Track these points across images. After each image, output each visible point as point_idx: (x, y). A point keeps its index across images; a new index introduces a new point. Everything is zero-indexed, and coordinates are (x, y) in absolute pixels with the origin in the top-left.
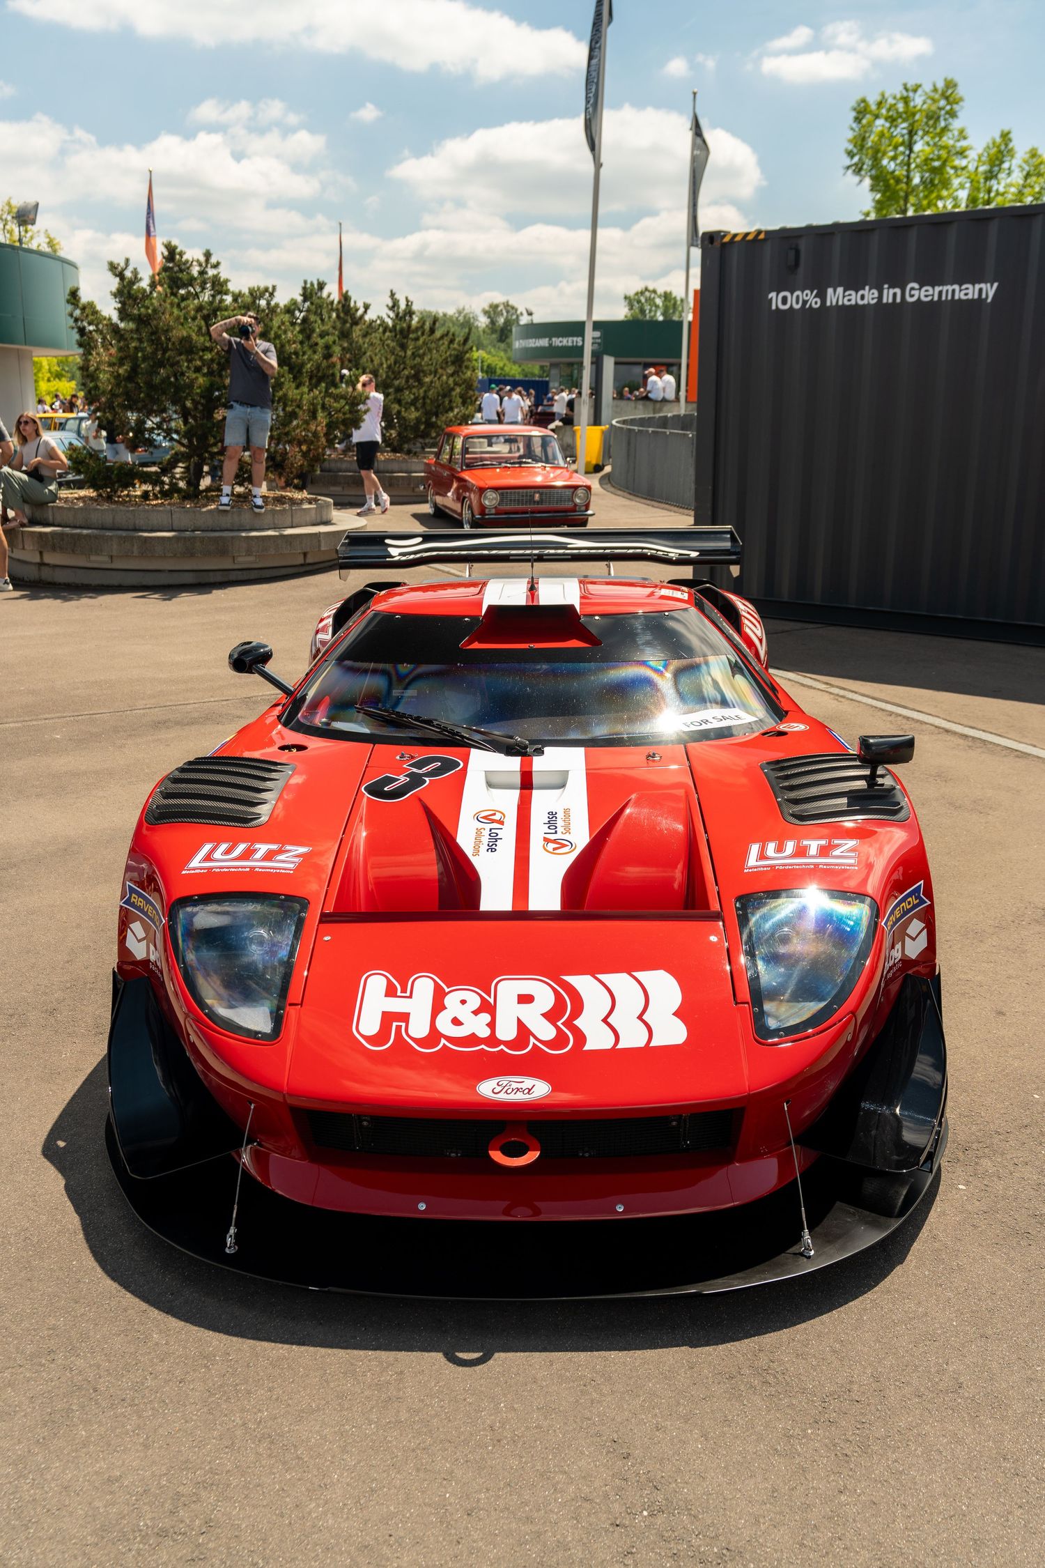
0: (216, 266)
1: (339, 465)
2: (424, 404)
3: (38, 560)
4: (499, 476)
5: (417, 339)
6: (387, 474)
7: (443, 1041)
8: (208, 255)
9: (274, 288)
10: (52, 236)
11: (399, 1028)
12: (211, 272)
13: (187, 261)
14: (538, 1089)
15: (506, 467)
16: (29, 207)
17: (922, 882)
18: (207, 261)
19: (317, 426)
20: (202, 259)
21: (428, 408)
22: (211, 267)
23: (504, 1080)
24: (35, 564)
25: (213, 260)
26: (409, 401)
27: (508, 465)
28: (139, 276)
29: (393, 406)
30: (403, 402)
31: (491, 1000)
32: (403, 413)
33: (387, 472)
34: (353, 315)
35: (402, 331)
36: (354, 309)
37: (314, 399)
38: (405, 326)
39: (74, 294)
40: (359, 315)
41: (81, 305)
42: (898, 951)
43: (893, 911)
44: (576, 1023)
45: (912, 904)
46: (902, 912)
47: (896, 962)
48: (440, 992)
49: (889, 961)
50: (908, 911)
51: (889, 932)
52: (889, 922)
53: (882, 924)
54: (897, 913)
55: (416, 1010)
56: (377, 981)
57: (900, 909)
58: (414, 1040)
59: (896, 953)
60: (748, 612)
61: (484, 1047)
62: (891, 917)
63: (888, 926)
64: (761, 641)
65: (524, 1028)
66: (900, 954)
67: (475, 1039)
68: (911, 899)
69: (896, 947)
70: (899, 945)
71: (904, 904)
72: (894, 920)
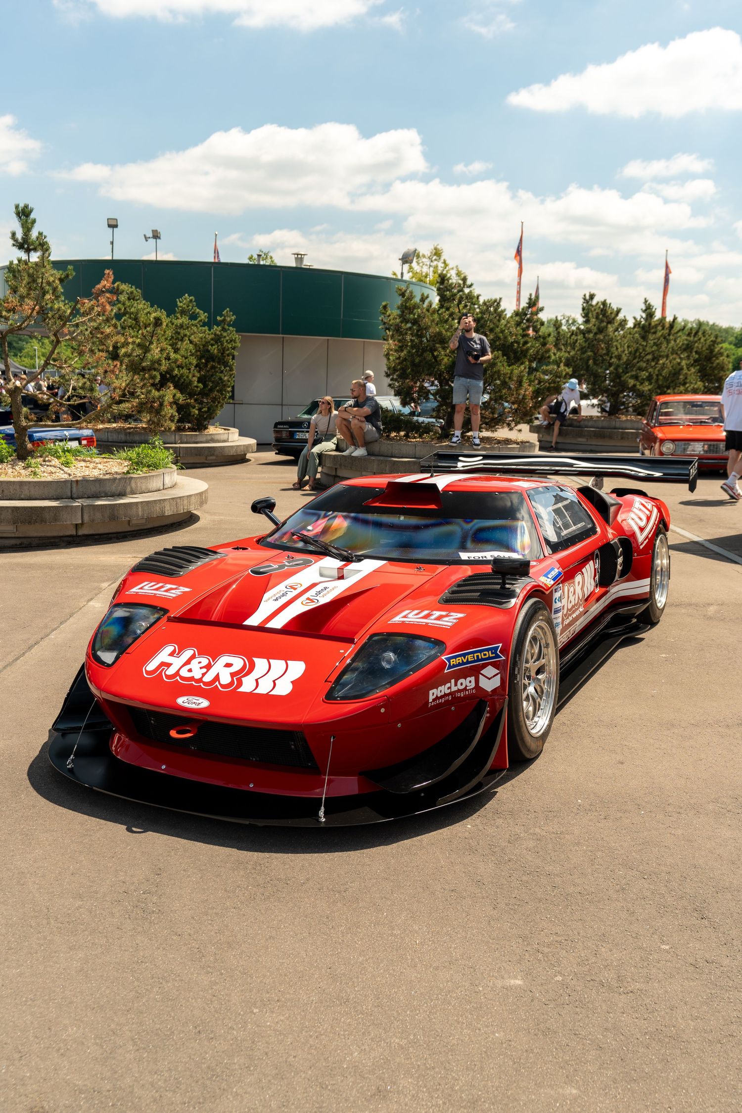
0: (470, 286)
1: (586, 423)
2: (657, 380)
3: (334, 474)
4: (681, 431)
5: (655, 333)
6: (620, 430)
7: (178, 678)
8: (464, 279)
9: (500, 299)
10: (460, 270)
11: (164, 669)
12: (467, 291)
13: (452, 284)
14: (204, 703)
15: (689, 425)
16: (410, 252)
17: (501, 645)
18: (464, 283)
19: (525, 392)
20: (461, 282)
21: (660, 383)
22: (467, 287)
23: (190, 698)
24: (333, 476)
25: (468, 283)
26: (645, 377)
27: (691, 424)
28: (414, 295)
29: (630, 381)
30: (640, 378)
31: (212, 664)
32: (638, 387)
33: (622, 429)
34: (608, 316)
35: (643, 327)
36: (609, 312)
37: (520, 373)
38: (647, 324)
39: (385, 307)
40: (613, 316)
41: (388, 314)
42: (470, 682)
43: (464, 655)
44: (243, 679)
45: (487, 656)
46: (476, 659)
47: (468, 688)
48: (193, 657)
49: (456, 685)
50: (483, 659)
51: (454, 666)
52: (454, 660)
53: (443, 658)
54: (469, 658)
55: (177, 663)
56: (169, 649)
57: (474, 656)
58: (166, 675)
59: (469, 683)
60: (640, 510)
61: (193, 683)
62: (460, 658)
63: (453, 662)
64: (642, 529)
65: (217, 678)
66: (473, 685)
67: (192, 679)
68: (487, 653)
69: (468, 679)
70: (473, 679)
71: (479, 654)
72: (465, 661)
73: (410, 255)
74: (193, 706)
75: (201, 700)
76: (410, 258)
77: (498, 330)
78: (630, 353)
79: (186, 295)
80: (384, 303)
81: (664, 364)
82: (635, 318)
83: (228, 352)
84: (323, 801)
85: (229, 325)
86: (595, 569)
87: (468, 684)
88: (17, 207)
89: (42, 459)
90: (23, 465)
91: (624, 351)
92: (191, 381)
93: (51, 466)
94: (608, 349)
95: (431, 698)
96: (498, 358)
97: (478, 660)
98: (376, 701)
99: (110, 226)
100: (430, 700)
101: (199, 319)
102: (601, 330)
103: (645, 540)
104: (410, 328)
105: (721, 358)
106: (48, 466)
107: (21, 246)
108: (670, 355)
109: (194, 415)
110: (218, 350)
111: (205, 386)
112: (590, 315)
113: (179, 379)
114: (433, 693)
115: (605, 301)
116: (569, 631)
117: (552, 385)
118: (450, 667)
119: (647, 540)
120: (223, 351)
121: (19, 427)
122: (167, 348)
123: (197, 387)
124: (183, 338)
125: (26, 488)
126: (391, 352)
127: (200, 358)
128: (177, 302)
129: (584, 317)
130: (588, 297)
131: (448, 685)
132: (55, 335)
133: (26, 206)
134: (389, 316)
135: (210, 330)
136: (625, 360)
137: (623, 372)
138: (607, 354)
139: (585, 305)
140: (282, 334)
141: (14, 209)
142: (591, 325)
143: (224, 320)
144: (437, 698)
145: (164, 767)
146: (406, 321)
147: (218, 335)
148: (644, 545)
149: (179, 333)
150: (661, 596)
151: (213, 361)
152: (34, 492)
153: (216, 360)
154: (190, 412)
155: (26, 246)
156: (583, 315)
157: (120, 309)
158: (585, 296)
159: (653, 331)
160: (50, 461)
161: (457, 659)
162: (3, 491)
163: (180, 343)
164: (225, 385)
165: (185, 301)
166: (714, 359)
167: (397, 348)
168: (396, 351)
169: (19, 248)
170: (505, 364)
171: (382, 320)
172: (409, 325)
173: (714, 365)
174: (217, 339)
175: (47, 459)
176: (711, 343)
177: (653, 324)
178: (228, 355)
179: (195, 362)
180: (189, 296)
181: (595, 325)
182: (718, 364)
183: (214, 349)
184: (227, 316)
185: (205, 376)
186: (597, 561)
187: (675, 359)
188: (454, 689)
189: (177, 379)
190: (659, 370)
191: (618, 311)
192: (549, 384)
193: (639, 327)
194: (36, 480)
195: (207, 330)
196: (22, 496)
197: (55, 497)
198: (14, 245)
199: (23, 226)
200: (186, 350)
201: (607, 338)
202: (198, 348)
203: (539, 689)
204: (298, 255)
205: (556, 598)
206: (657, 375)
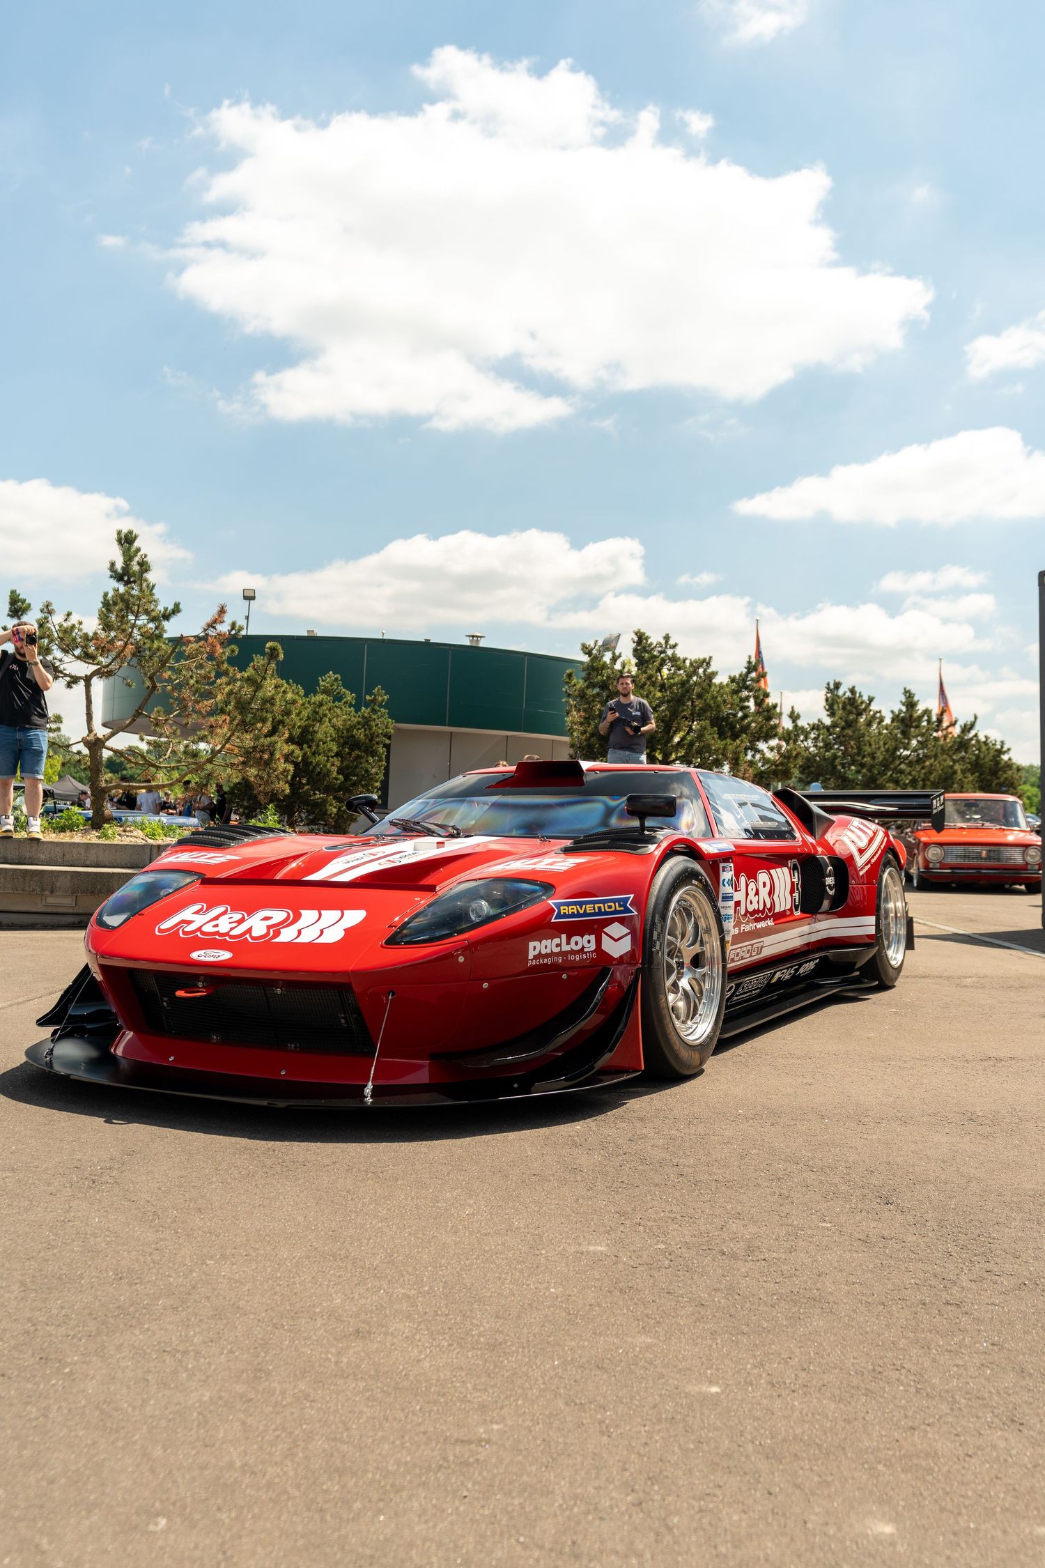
0: (674, 646)
7: (199, 933)
8: (667, 638)
11: (182, 926)
12: (670, 652)
13: (651, 644)
14: (225, 955)
17: (632, 896)
18: (667, 642)
20: (663, 642)
22: (671, 648)
23: (209, 951)
25: (672, 642)
31: (246, 918)
34: (858, 706)
35: (903, 720)
36: (859, 702)
37: (736, 748)
38: (908, 715)
39: (570, 676)
40: (863, 706)
41: (573, 683)
42: (589, 942)
43: (581, 904)
44: (282, 930)
45: (613, 909)
46: (597, 911)
47: (586, 950)
48: (225, 913)
49: (568, 943)
50: (606, 913)
51: (565, 916)
52: (566, 907)
53: (550, 902)
54: (588, 909)
55: (199, 920)
56: (197, 907)
57: (594, 907)
58: (183, 932)
59: (587, 943)
60: (860, 829)
61: (217, 937)
62: (574, 907)
63: (564, 910)
64: (861, 851)
65: (249, 931)
66: (593, 946)
67: (217, 933)
68: (612, 904)
69: (586, 937)
70: (592, 938)
71: (602, 905)
72: (581, 912)
73: (612, 641)
74: (212, 959)
75: (222, 952)
76: (613, 645)
77: (708, 696)
78: (887, 751)
79: (331, 672)
80: (568, 671)
81: (931, 765)
82: (892, 712)
83: (378, 739)
84: (372, 1075)
85: (380, 706)
86: (793, 883)
87: (586, 945)
88: (119, 533)
89: (121, 829)
90: (97, 834)
91: (879, 748)
92: (329, 771)
93: (131, 836)
94: (859, 748)
95: (531, 955)
96: (705, 729)
97: (600, 913)
98: (452, 946)
99: (246, 598)
100: (531, 957)
101: (345, 700)
102: (850, 724)
103: (866, 865)
104: (598, 694)
105: (1010, 772)
106: (128, 836)
107: (119, 577)
108: (939, 755)
109: (330, 815)
110: (365, 735)
111: (347, 778)
112: (835, 707)
113: (314, 767)
114: (535, 948)
115: (854, 687)
116: (752, 945)
117: (780, 768)
118: (559, 916)
119: (869, 866)
120: (372, 737)
121: (96, 789)
122: (283, 685)
123: (336, 779)
124: (321, 718)
125: (93, 852)
126: (576, 727)
127: (343, 745)
128: (319, 681)
129: (828, 710)
130: (832, 686)
131: (557, 941)
132: (151, 678)
133: (130, 532)
134: (575, 685)
135: (356, 712)
136: (881, 759)
137: (879, 773)
138: (859, 754)
139: (829, 695)
140: (450, 725)
141: (116, 536)
142: (836, 718)
143: (374, 701)
144: (539, 956)
145: (172, 1059)
146: (593, 686)
147: (366, 718)
148: (865, 870)
149: (317, 713)
150: (897, 953)
151: (359, 749)
152: (103, 858)
153: (363, 748)
154: (326, 810)
155: (126, 578)
156: (827, 707)
157: (233, 651)
158: (828, 684)
159: (914, 724)
160: (131, 831)
161: (570, 907)
162: (64, 855)
163: (318, 725)
164: (372, 779)
165: (329, 679)
166: (1000, 773)
167: (582, 720)
168: (582, 724)
169: (118, 581)
170: (716, 736)
171: (566, 692)
172: (597, 690)
173: (1002, 780)
174: (366, 723)
175: (128, 829)
176: (996, 753)
177: (915, 715)
178: (378, 743)
179: (335, 748)
180: (334, 673)
181: (841, 718)
182: (1006, 778)
183: (360, 734)
184: (378, 695)
185: (347, 767)
186: (796, 874)
187: (945, 760)
188: (565, 948)
189: (311, 767)
190: (925, 774)
191: (871, 700)
192: (776, 766)
193: (898, 721)
194: (107, 842)
195: (353, 712)
196: (88, 863)
197: (129, 865)
198: (111, 577)
199: (124, 554)
200: (325, 733)
201: (857, 733)
202: (340, 734)
203: (696, 988)
204: (473, 636)
205: (724, 880)
206: (923, 780)
